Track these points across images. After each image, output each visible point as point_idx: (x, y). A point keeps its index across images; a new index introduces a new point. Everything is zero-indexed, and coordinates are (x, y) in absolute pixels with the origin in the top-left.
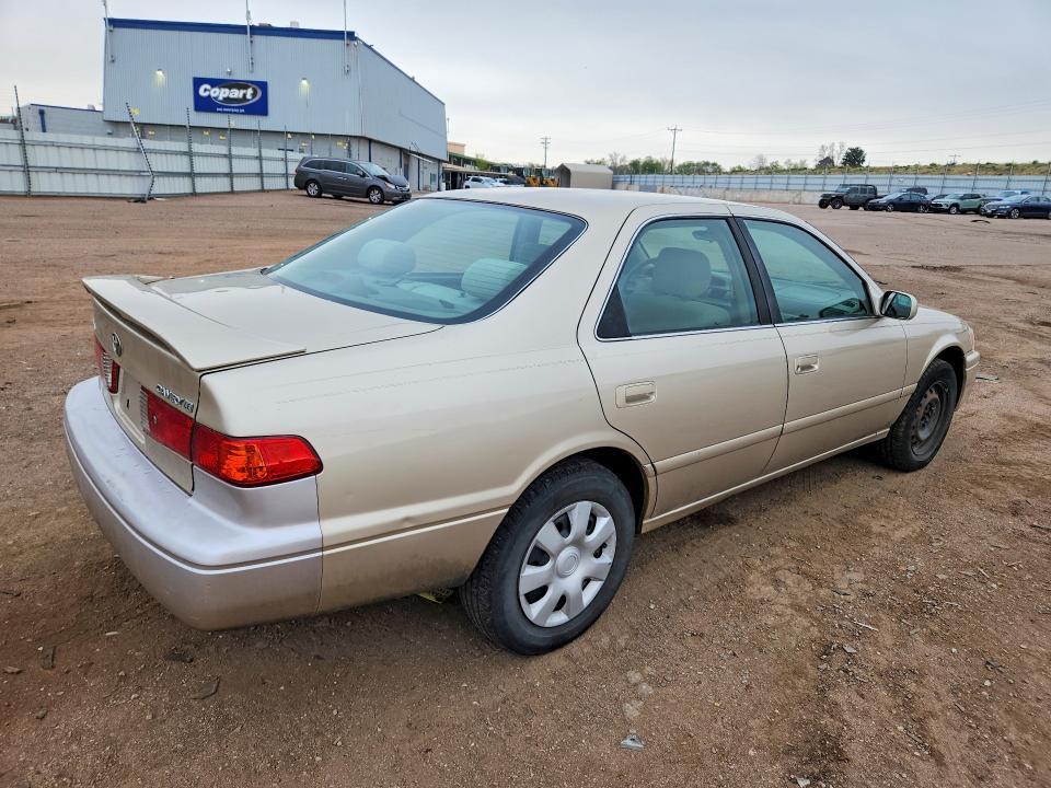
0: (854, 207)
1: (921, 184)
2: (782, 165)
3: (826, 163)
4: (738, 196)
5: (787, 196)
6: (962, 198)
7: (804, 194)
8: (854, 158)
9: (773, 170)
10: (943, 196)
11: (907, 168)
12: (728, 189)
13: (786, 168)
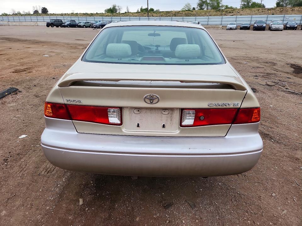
0: (57, 26)
1: (73, 19)
2: (22, 13)
3: (36, 12)
4: (14, 24)
5: (32, 24)
6: (85, 23)
7: (38, 22)
8: (45, 11)
9: (19, 14)
10: (80, 23)
11: (65, 14)
12: (9, 21)
13: (23, 14)
